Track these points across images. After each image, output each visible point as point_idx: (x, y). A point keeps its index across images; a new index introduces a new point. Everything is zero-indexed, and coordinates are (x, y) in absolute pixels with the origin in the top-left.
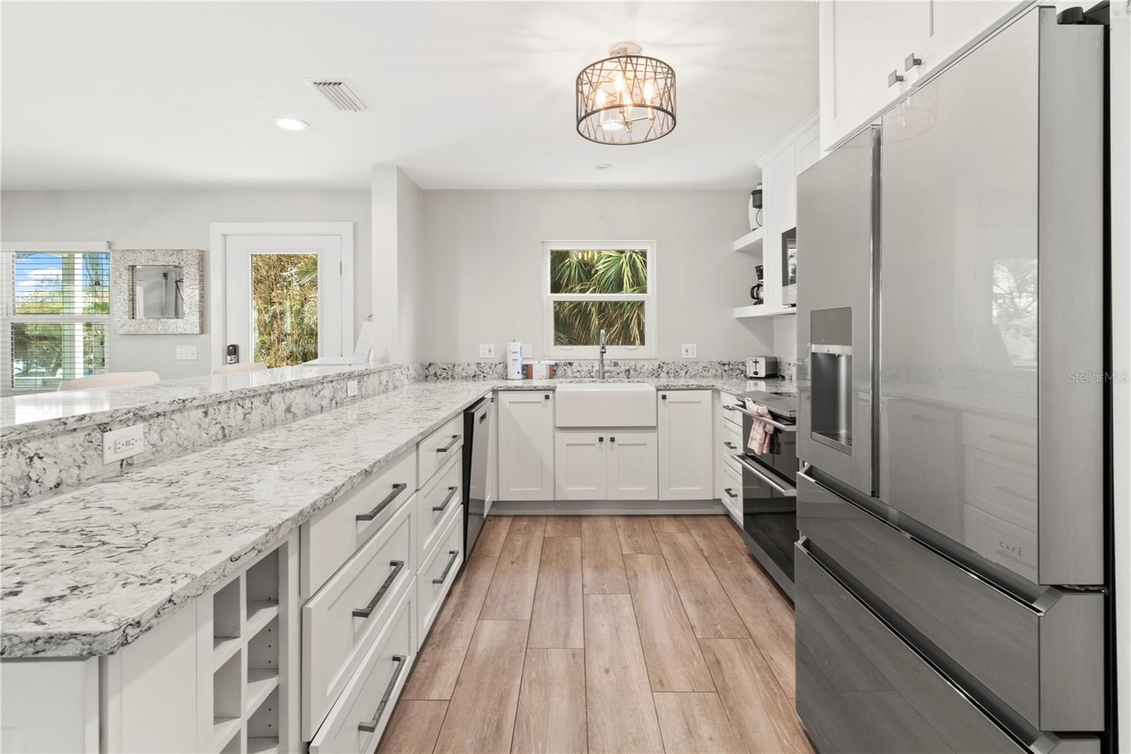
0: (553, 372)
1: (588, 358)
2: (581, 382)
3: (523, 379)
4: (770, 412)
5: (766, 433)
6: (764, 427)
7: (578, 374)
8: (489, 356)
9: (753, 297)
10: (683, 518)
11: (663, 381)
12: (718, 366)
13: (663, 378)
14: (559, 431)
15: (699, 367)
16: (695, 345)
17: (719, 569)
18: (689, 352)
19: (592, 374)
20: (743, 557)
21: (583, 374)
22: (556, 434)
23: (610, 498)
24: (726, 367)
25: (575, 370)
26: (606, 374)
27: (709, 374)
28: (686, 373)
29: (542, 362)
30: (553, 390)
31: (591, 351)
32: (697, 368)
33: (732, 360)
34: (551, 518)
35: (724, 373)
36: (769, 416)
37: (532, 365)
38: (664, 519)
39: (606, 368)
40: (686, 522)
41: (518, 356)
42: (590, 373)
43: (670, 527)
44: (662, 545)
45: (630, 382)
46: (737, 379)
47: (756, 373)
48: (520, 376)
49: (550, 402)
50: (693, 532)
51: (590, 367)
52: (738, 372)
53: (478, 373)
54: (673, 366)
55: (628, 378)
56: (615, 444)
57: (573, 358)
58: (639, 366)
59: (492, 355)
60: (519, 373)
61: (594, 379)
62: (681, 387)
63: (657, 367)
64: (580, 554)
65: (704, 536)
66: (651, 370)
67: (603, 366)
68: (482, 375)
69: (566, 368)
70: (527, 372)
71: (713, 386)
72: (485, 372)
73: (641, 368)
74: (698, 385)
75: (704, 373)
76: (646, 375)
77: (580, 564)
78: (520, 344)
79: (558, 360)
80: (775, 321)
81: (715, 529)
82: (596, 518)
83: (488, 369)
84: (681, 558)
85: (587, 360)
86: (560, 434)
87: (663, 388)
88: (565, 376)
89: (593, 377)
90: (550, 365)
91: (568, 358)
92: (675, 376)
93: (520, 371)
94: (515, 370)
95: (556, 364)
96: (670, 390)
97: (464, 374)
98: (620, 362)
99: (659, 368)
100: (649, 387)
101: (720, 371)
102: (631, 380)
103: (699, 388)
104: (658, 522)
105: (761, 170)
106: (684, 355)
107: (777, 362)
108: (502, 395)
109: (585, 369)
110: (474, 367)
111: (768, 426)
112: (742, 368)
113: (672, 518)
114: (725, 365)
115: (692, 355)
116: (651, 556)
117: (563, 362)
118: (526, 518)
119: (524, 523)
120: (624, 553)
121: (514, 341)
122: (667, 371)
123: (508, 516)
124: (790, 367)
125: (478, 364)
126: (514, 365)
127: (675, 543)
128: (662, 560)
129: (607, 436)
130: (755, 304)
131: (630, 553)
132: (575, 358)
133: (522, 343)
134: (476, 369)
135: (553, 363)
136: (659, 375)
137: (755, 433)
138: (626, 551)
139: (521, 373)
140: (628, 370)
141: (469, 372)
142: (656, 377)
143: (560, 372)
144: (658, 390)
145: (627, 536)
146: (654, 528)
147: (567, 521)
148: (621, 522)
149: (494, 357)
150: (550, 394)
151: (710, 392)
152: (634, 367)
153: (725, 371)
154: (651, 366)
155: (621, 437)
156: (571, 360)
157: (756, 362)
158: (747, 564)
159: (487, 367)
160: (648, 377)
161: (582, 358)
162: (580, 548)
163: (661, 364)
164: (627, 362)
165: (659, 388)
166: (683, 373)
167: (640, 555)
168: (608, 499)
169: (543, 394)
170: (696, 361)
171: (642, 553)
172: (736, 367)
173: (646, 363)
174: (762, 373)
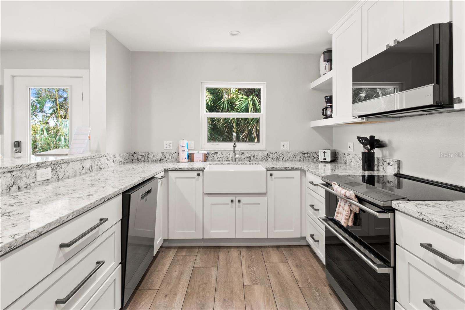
0: (206, 158)
1: (227, 149)
2: (222, 164)
3: (189, 162)
4: (357, 196)
5: (351, 211)
6: (350, 206)
7: (221, 159)
8: (169, 149)
9: (323, 115)
10: (282, 249)
11: (270, 164)
12: (301, 155)
13: (270, 161)
14: (206, 195)
15: (290, 155)
16: (288, 143)
17: (311, 301)
18: (284, 146)
19: (229, 159)
20: (325, 288)
21: (224, 159)
22: (204, 197)
23: (238, 237)
24: (306, 155)
25: (219, 157)
26: (237, 159)
27: (296, 159)
28: (283, 158)
29: (200, 152)
30: (203, 170)
31: (229, 146)
32: (289, 155)
33: (309, 151)
34: (201, 250)
35: (305, 159)
36: (356, 200)
37: (194, 154)
38: (271, 249)
39: (237, 156)
40: (284, 252)
41: (185, 148)
42: (228, 158)
43: (274, 257)
44: (270, 275)
45: (251, 164)
46: (312, 162)
47: (325, 159)
48: (187, 160)
49: (201, 178)
50: (289, 261)
51: (228, 155)
52: (313, 158)
53: (163, 158)
54: (275, 155)
55: (249, 162)
56: (241, 204)
57: (218, 150)
58: (256, 155)
59: (171, 148)
60: (185, 158)
61: (230, 162)
62: (282, 169)
63: (266, 155)
64: (214, 285)
65: (297, 266)
66: (263, 156)
67: (235, 155)
68: (165, 159)
69: (214, 155)
70: (191, 158)
71: (301, 168)
72: (167, 157)
73: (257, 156)
74: (292, 168)
75: (293, 159)
76: (260, 159)
77: (213, 298)
78: (187, 141)
79: (209, 151)
80: (334, 129)
81: (303, 258)
82: (229, 249)
83: (169, 156)
84: (284, 290)
85: (225, 151)
86: (206, 198)
87: (271, 169)
88: (213, 160)
89: (229, 161)
90: (204, 154)
91: (215, 150)
92: (276, 160)
93: (187, 157)
94: (184, 156)
95: (208, 153)
96: (275, 170)
97: (155, 159)
98: (245, 153)
99: (267, 155)
100: (261, 168)
101: (302, 157)
102: (251, 163)
103: (293, 169)
104: (267, 253)
105: (331, 36)
106: (282, 148)
107: (336, 153)
108: (171, 174)
109: (225, 156)
110: (161, 155)
111: (353, 206)
112: (316, 156)
113: (276, 249)
114: (305, 154)
115: (287, 148)
116: (263, 288)
117: (212, 152)
118: (185, 250)
119: (184, 253)
120: (245, 284)
121: (183, 139)
122: (272, 157)
123: (175, 247)
124: (345, 156)
125: (163, 153)
126: (183, 153)
127: (279, 273)
128: (271, 291)
129: (236, 199)
130: (324, 118)
131: (249, 284)
132: (219, 150)
133: (188, 141)
134: (162, 156)
135: (206, 152)
136: (267, 160)
137: (341, 209)
138: (247, 283)
139: (187, 158)
140: (250, 157)
141: (157, 158)
142: (266, 161)
143: (210, 158)
144: (267, 170)
145: (247, 265)
146: (265, 258)
147: (210, 252)
148: (244, 252)
149: (172, 149)
150: (201, 173)
151: (300, 171)
152: (253, 155)
153: (305, 157)
154: (263, 154)
155: (244, 199)
156: (217, 151)
157: (325, 153)
158: (329, 295)
159: (168, 154)
160: (261, 161)
161: (223, 150)
162: (215, 279)
163: (269, 153)
164: (249, 152)
165: (267, 169)
166: (281, 158)
167: (256, 287)
168: (236, 238)
169: (196, 173)
170: (288, 151)
171: (257, 284)
172: (312, 155)
173: (260, 153)
174: (329, 159)
